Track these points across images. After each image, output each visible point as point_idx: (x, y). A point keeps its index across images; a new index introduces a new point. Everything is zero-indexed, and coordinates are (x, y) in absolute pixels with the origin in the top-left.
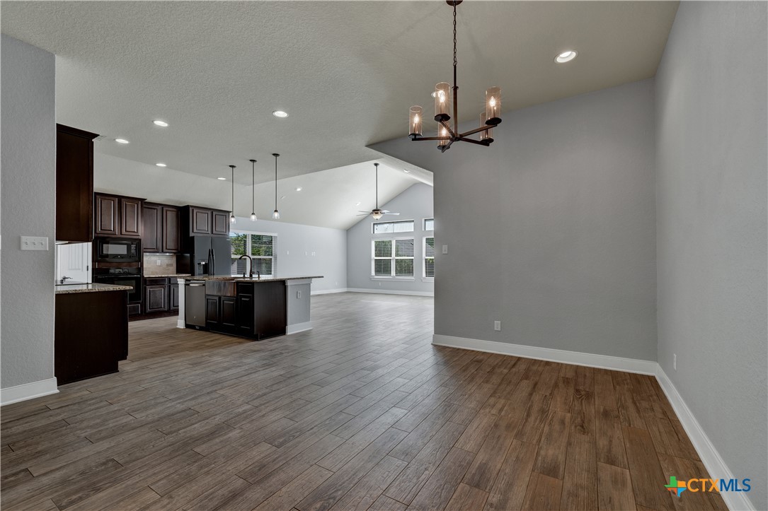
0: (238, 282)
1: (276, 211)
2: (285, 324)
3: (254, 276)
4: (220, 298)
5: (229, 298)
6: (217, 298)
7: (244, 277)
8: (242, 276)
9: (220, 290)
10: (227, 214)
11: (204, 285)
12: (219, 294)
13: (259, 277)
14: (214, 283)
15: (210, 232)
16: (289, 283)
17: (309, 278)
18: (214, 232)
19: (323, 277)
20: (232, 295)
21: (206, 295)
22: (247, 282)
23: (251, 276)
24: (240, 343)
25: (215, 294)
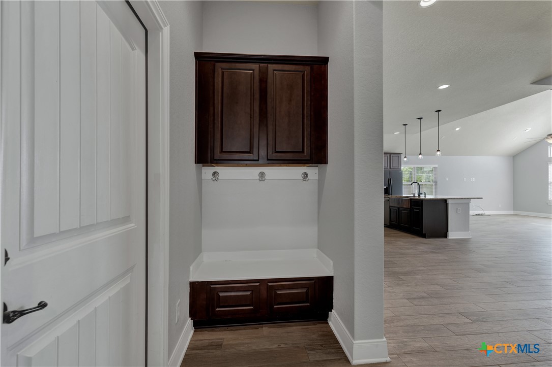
0: (411, 199)
1: (438, 150)
2: (447, 231)
3: (421, 196)
4: (399, 208)
5: (405, 209)
6: (397, 209)
7: (414, 196)
8: (413, 196)
9: (399, 204)
10: (400, 155)
11: (388, 200)
12: (398, 206)
13: (425, 196)
14: (395, 199)
15: (389, 167)
16: (449, 202)
17: (468, 198)
18: (391, 167)
19: (482, 198)
20: (407, 207)
21: (390, 206)
22: (417, 199)
23: (419, 196)
24: (413, 237)
25: (396, 206)
